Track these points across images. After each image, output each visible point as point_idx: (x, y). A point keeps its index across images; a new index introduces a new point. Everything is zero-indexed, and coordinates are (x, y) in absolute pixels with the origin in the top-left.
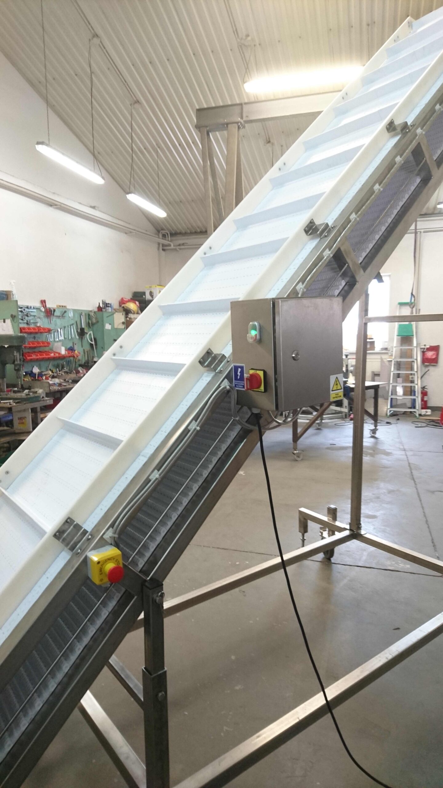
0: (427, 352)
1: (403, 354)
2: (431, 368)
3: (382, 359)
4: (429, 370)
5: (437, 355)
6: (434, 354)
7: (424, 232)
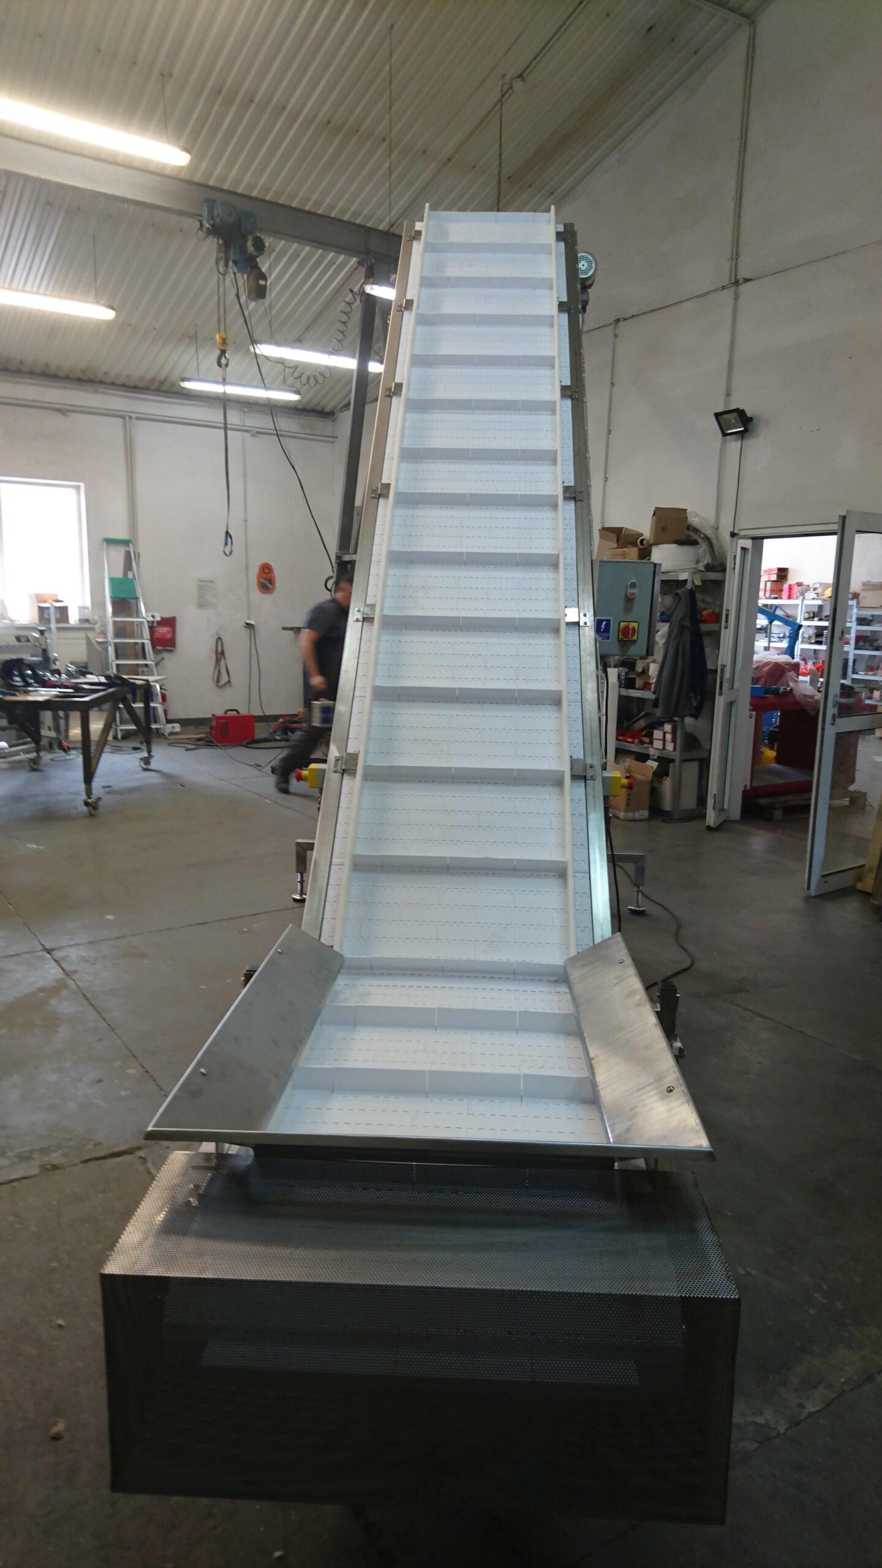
0: (158, 629)
1: (121, 631)
2: (166, 655)
3: (88, 639)
4: (163, 658)
5: (174, 633)
6: (169, 632)
7: (138, 418)
